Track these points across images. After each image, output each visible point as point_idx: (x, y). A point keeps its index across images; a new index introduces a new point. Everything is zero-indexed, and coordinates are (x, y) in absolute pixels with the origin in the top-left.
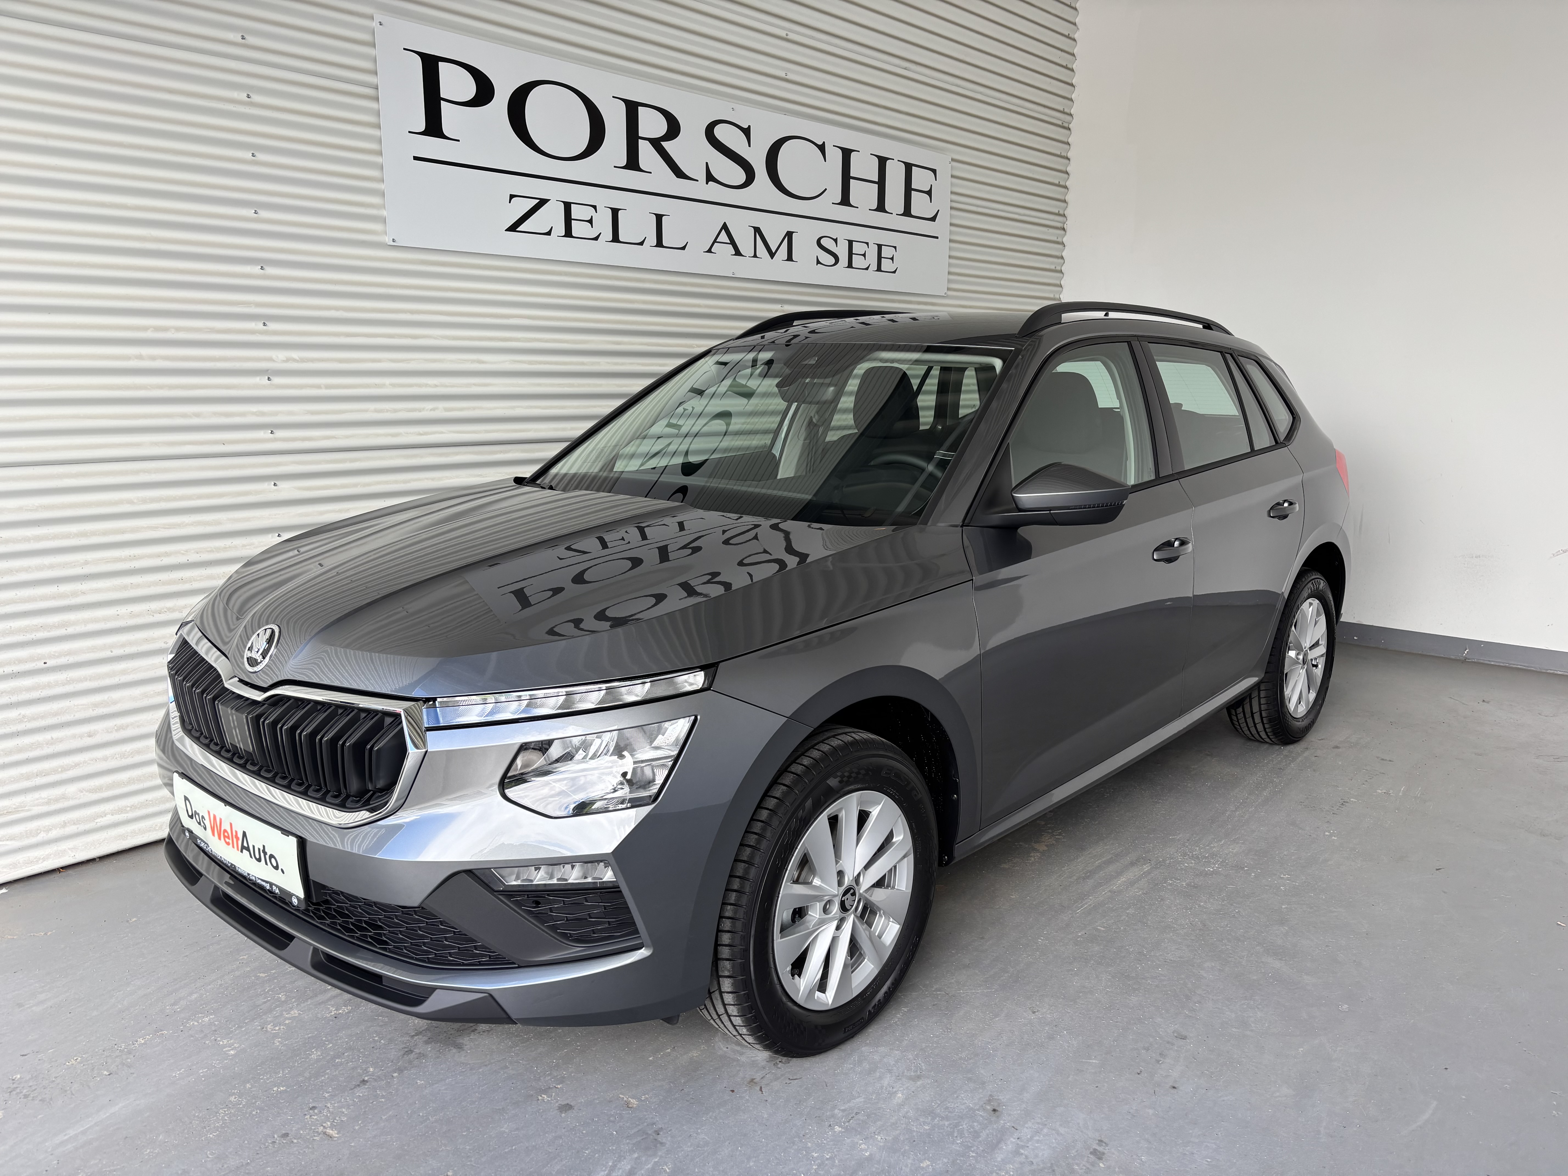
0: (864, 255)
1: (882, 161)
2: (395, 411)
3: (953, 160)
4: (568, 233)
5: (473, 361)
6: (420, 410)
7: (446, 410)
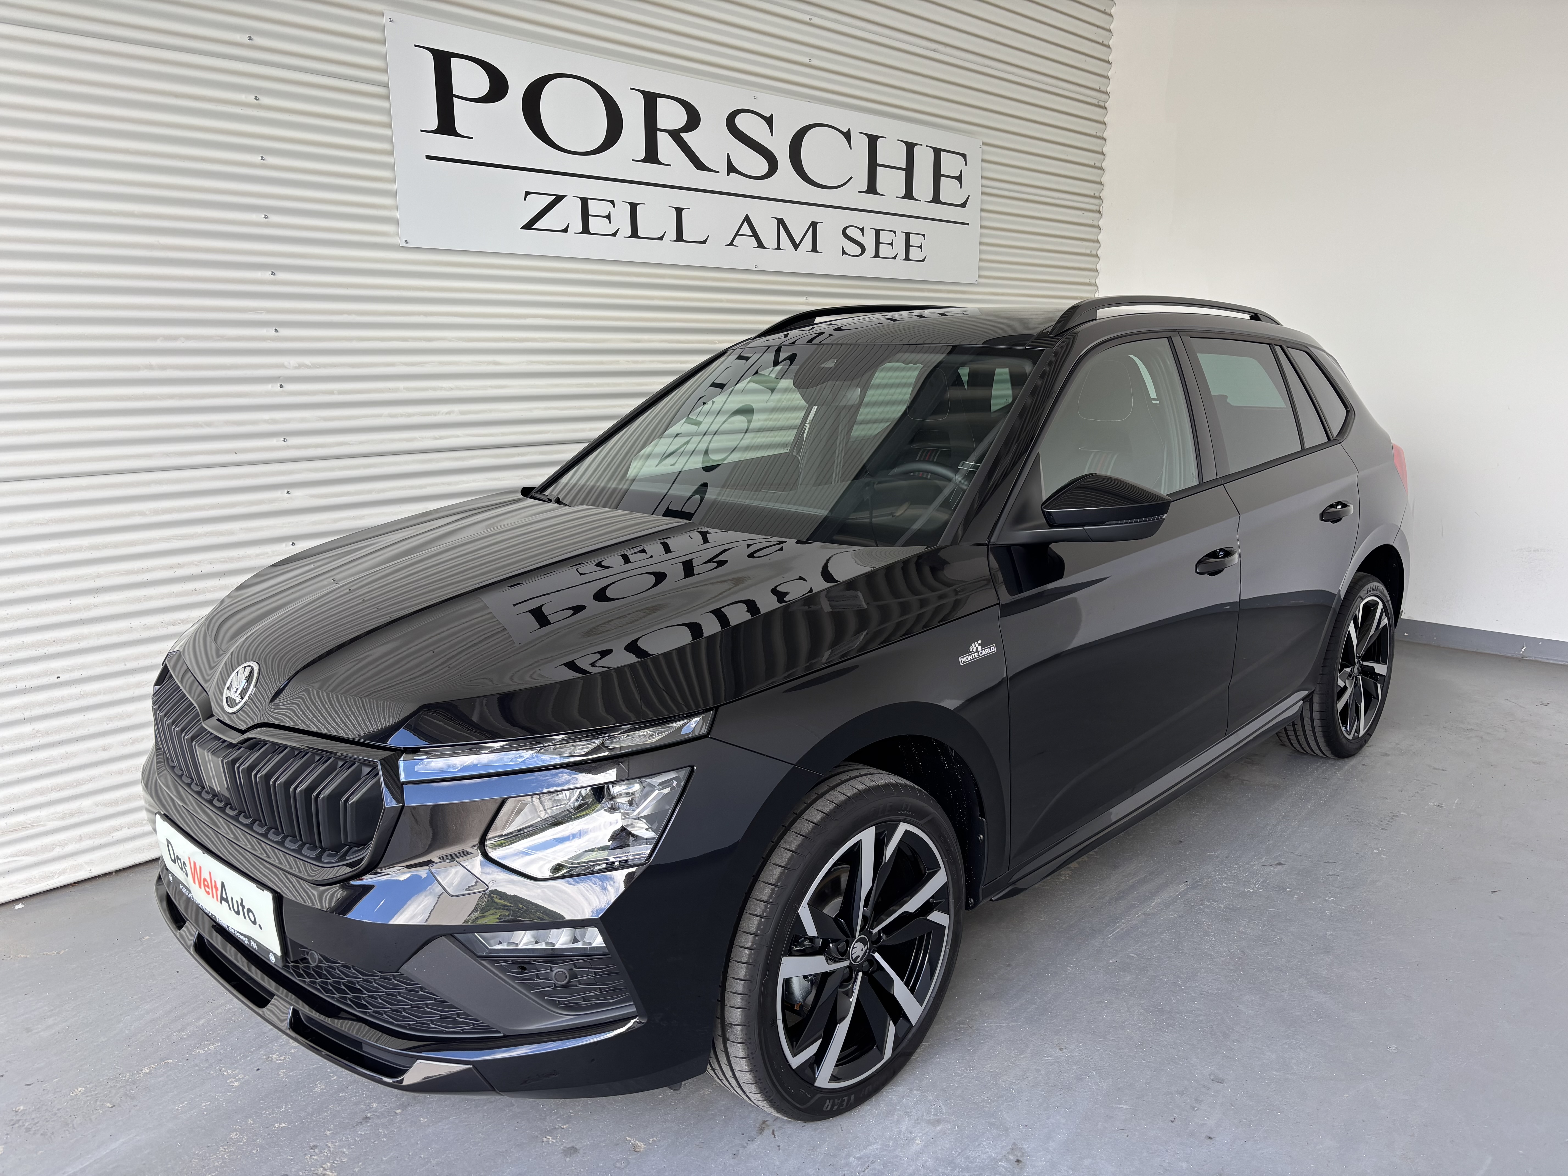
0: (891, 244)
1: (910, 147)
2: (410, 415)
3: (983, 144)
4: (586, 230)
5: (489, 363)
6: (435, 414)
7: (462, 413)
